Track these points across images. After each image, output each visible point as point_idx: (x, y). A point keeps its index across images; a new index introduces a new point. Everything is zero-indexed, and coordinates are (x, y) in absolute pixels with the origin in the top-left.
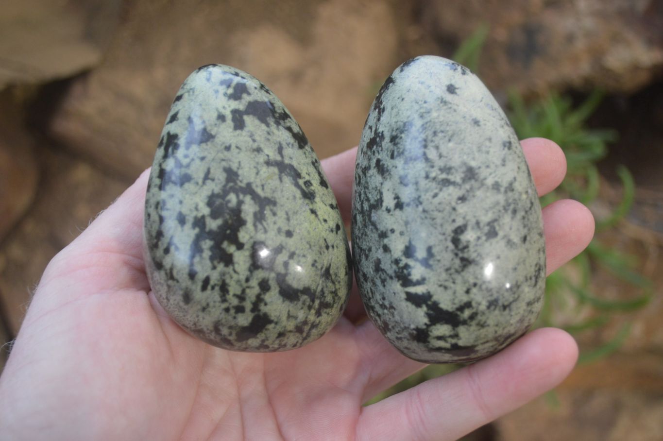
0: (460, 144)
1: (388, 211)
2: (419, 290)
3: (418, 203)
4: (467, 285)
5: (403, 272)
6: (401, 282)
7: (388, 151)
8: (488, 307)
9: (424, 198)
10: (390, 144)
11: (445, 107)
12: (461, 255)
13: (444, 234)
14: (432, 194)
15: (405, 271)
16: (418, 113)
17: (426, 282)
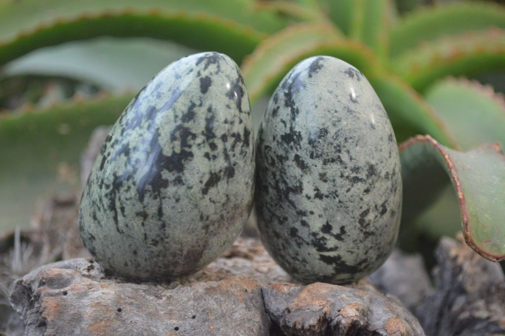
0: (363, 147)
1: (309, 198)
2: (332, 254)
3: (335, 196)
4: (366, 249)
5: (319, 242)
6: (317, 248)
7: (307, 151)
8: (377, 259)
9: (340, 192)
10: (308, 145)
11: (351, 116)
12: (364, 230)
13: (354, 218)
14: (346, 189)
15: (321, 242)
16: (331, 121)
17: (338, 249)
